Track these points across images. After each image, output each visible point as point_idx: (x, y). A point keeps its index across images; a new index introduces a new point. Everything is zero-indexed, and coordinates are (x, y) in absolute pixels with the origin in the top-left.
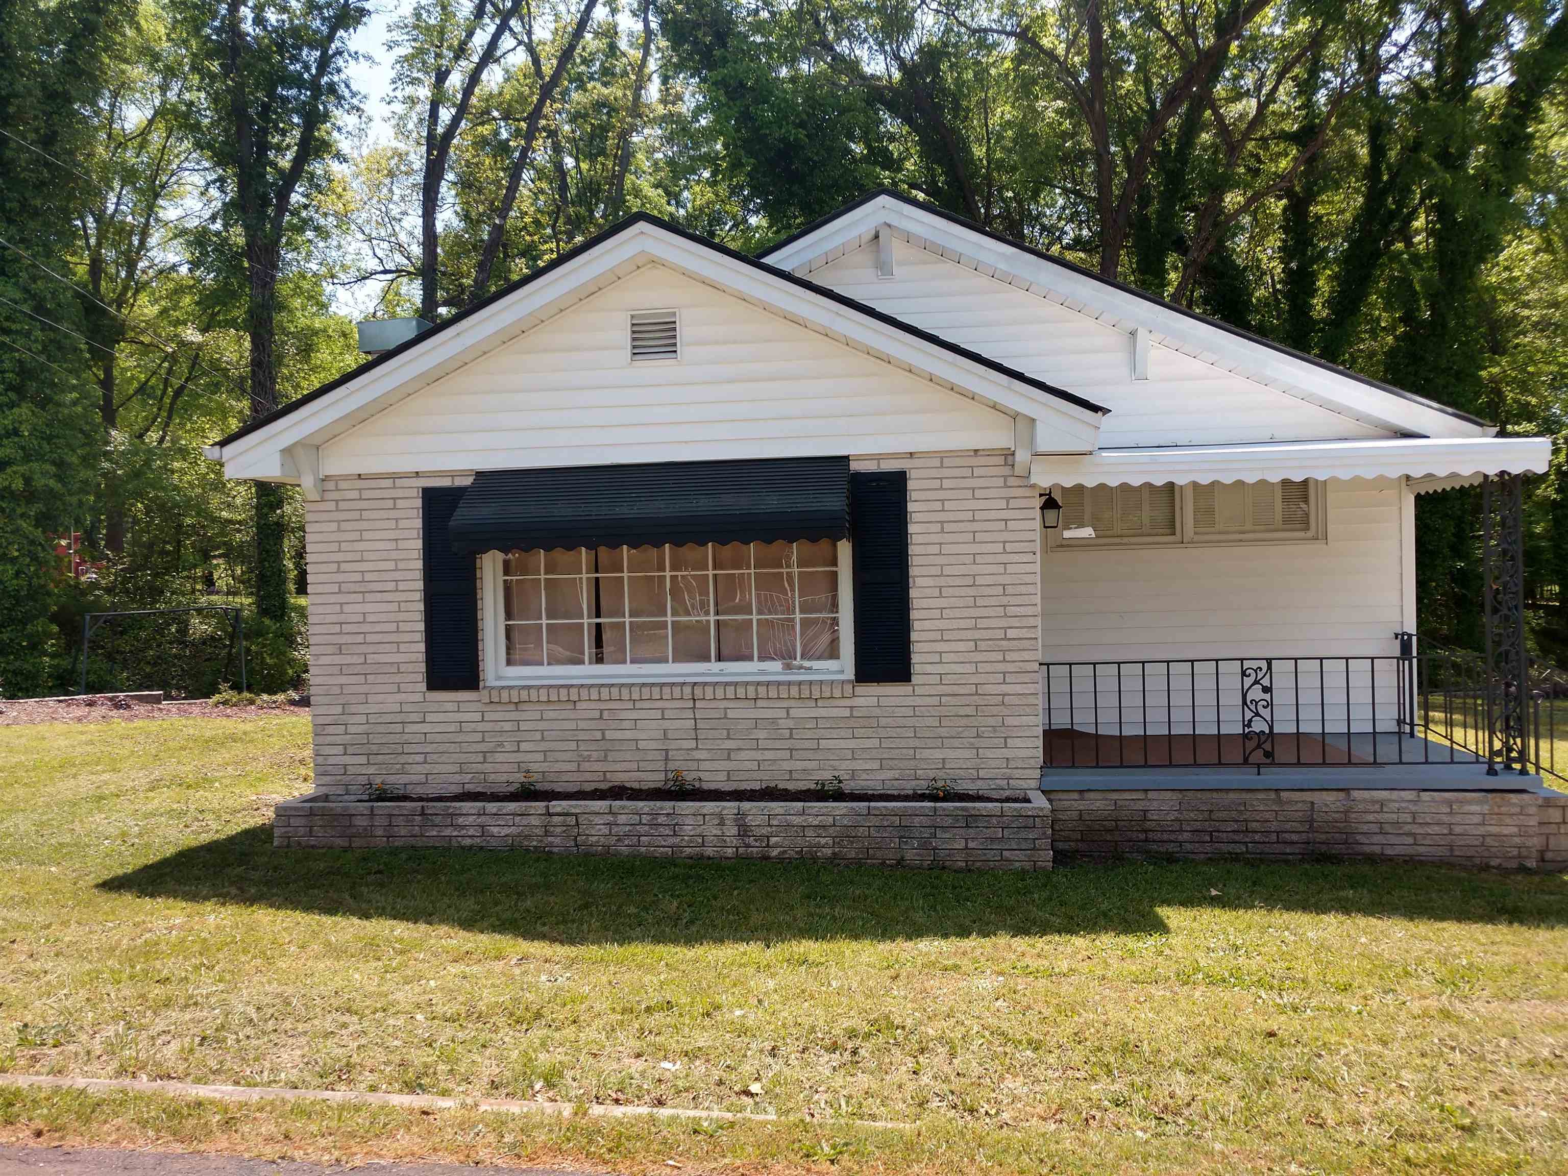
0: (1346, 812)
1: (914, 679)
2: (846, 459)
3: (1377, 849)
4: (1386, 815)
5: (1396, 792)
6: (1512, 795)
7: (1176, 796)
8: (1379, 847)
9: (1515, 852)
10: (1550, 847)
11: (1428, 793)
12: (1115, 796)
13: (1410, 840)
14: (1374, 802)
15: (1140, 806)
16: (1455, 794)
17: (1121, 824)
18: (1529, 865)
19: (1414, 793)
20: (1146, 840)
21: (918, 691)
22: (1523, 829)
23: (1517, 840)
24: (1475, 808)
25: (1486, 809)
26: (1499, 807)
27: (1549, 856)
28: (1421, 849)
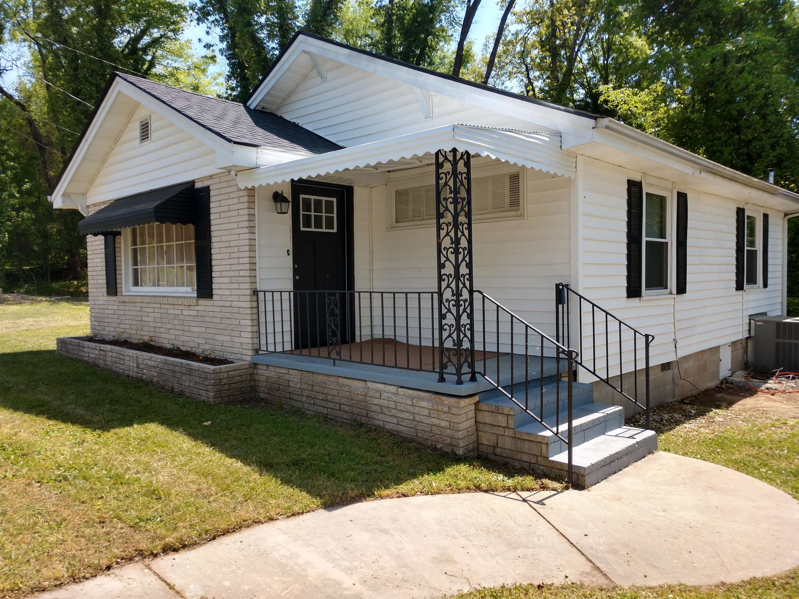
0: (366, 396)
1: (215, 297)
2: (193, 183)
3: (381, 423)
4: (383, 401)
5: (387, 386)
6: (444, 398)
7: (299, 374)
8: (382, 423)
9: (448, 441)
10: (499, 445)
11: (403, 389)
12: (278, 370)
13: (395, 421)
14: (377, 391)
15: (286, 377)
16: (415, 392)
17: (281, 387)
18: (457, 452)
19: (395, 388)
20: (290, 398)
21: (216, 303)
22: (452, 424)
23: (449, 432)
24: (424, 404)
25: (430, 405)
26: (438, 405)
27: (498, 451)
28: (402, 428)
